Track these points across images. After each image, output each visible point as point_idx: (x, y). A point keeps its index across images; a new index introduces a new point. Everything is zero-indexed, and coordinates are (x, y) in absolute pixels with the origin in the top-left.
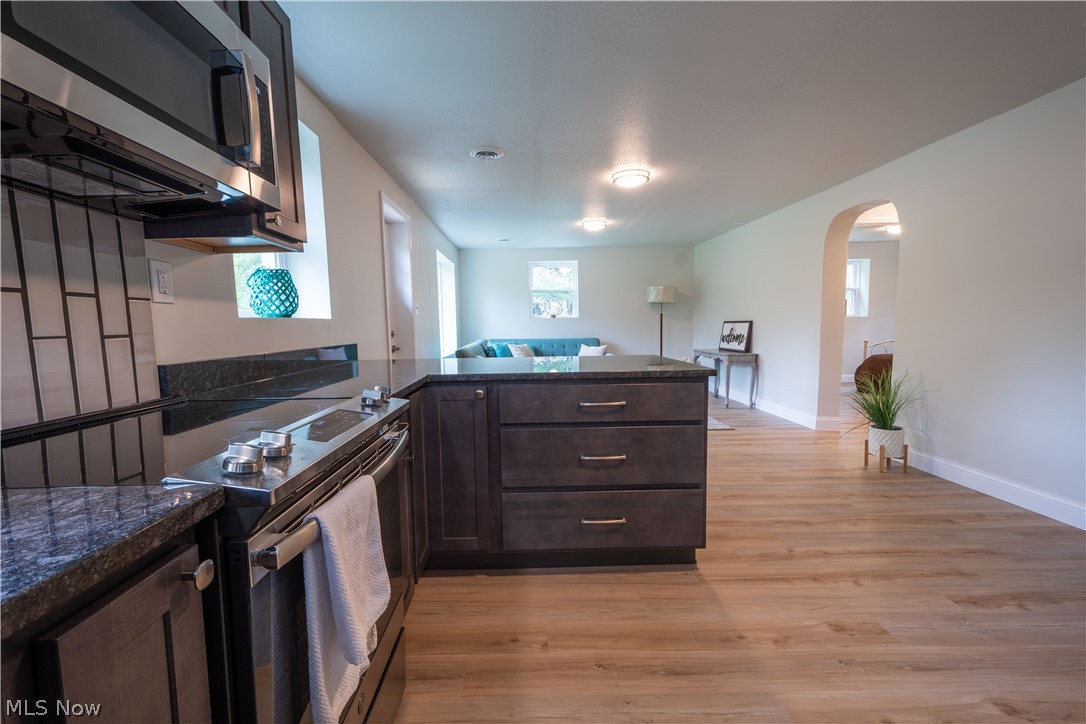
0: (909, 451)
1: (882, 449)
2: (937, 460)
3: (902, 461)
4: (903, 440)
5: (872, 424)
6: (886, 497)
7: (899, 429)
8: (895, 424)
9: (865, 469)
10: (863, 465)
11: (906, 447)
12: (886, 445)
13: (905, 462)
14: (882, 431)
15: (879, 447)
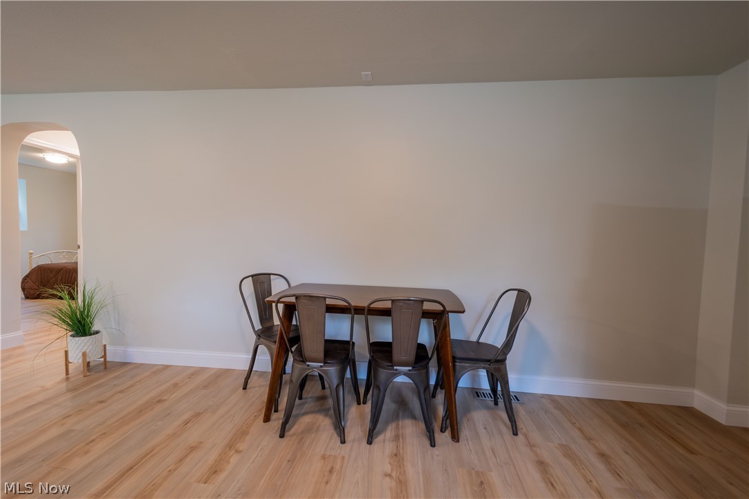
0: (107, 348)
1: (84, 354)
2: (131, 350)
3: (102, 359)
4: (102, 341)
5: (71, 333)
6: (102, 402)
7: (97, 332)
8: (95, 328)
9: (67, 379)
10: (64, 375)
11: (105, 346)
12: (88, 351)
13: (105, 359)
14: (83, 338)
15: (81, 354)
